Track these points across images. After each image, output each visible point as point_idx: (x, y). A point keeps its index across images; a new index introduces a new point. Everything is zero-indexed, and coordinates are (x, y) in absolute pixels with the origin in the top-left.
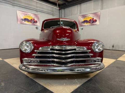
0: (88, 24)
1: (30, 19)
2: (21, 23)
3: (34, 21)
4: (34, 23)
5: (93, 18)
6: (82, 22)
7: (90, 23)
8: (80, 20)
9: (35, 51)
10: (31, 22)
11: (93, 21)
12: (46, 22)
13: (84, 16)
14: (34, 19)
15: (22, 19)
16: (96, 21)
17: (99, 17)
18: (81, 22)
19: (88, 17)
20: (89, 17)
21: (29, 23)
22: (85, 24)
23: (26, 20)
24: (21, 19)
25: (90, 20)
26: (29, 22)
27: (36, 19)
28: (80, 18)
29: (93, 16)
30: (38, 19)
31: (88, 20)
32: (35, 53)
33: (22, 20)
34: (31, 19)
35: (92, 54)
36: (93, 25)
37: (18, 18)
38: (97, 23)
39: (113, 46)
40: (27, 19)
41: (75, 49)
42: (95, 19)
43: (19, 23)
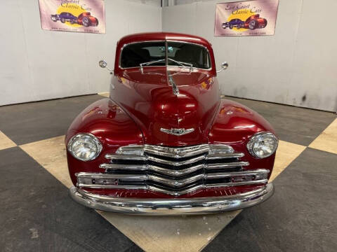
0: (243, 31)
1: (77, 15)
2: (54, 28)
3: (89, 20)
4: (88, 26)
5: (256, 14)
6: (226, 24)
7: (247, 27)
8: (220, 17)
9: (107, 156)
10: (81, 24)
11: (256, 24)
12: (125, 45)
13: (232, 7)
14: (89, 14)
15: (55, 16)
16: (265, 23)
17: (274, 12)
18: (224, 24)
19: (243, 10)
20: (248, 9)
21: (76, 27)
22: (235, 31)
23: (64, 17)
24: (53, 16)
25: (249, 19)
26: (74, 23)
27: (94, 15)
28: (221, 12)
29: (257, 8)
30: (101, 12)
31: (244, 18)
32: (107, 161)
33: (54, 19)
34: (81, 15)
35: (246, 164)
36: (256, 34)
37: (42, 12)
38: (268, 29)
39: (304, 98)
40: (70, 14)
41: (206, 153)
42: (262, 16)
43: (46, 28)
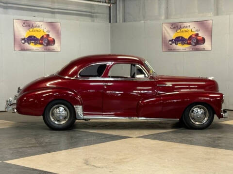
0: (186, 47)
1: (39, 37)
3: (48, 40)
4: (47, 46)
5: (196, 33)
6: (172, 40)
7: (190, 44)
8: (167, 35)
10: (42, 44)
11: (196, 41)
13: (176, 26)
14: (48, 36)
16: (203, 40)
17: (210, 32)
18: (170, 41)
19: (185, 29)
20: (189, 29)
21: (39, 47)
22: (180, 46)
23: (30, 39)
24: (22, 39)
25: (191, 37)
27: (52, 36)
28: (166, 29)
29: (196, 28)
31: (186, 36)
33: (23, 42)
34: (42, 37)
36: (198, 50)
38: (207, 45)
40: (34, 37)
42: (201, 35)
